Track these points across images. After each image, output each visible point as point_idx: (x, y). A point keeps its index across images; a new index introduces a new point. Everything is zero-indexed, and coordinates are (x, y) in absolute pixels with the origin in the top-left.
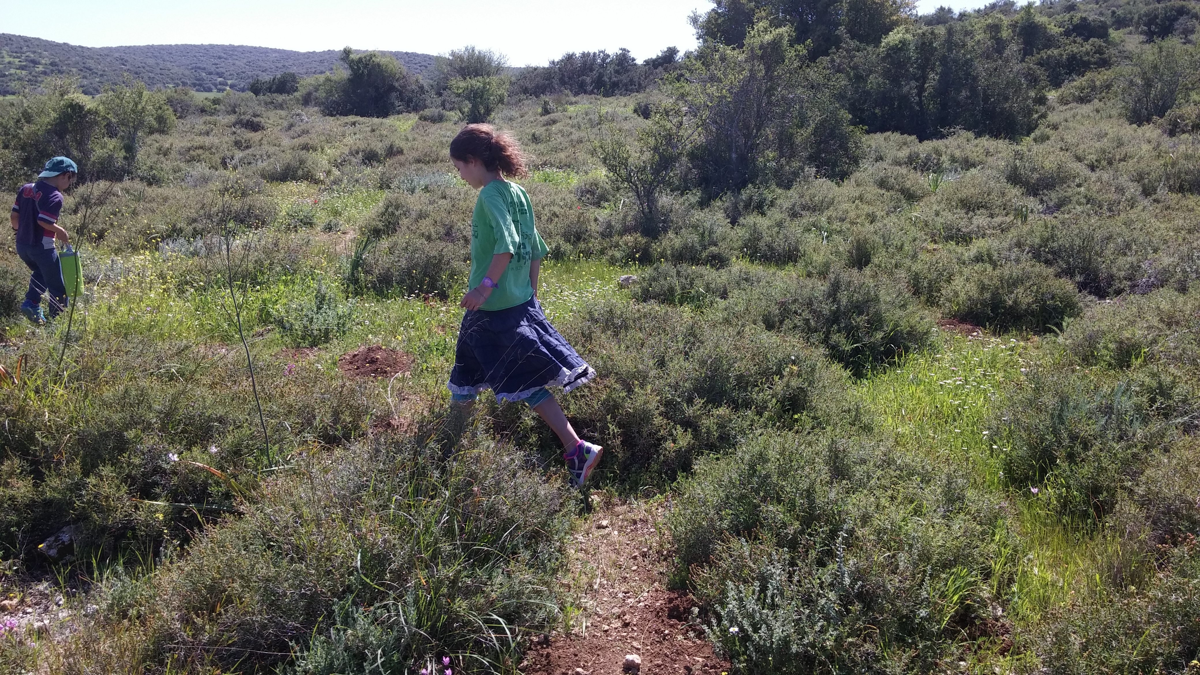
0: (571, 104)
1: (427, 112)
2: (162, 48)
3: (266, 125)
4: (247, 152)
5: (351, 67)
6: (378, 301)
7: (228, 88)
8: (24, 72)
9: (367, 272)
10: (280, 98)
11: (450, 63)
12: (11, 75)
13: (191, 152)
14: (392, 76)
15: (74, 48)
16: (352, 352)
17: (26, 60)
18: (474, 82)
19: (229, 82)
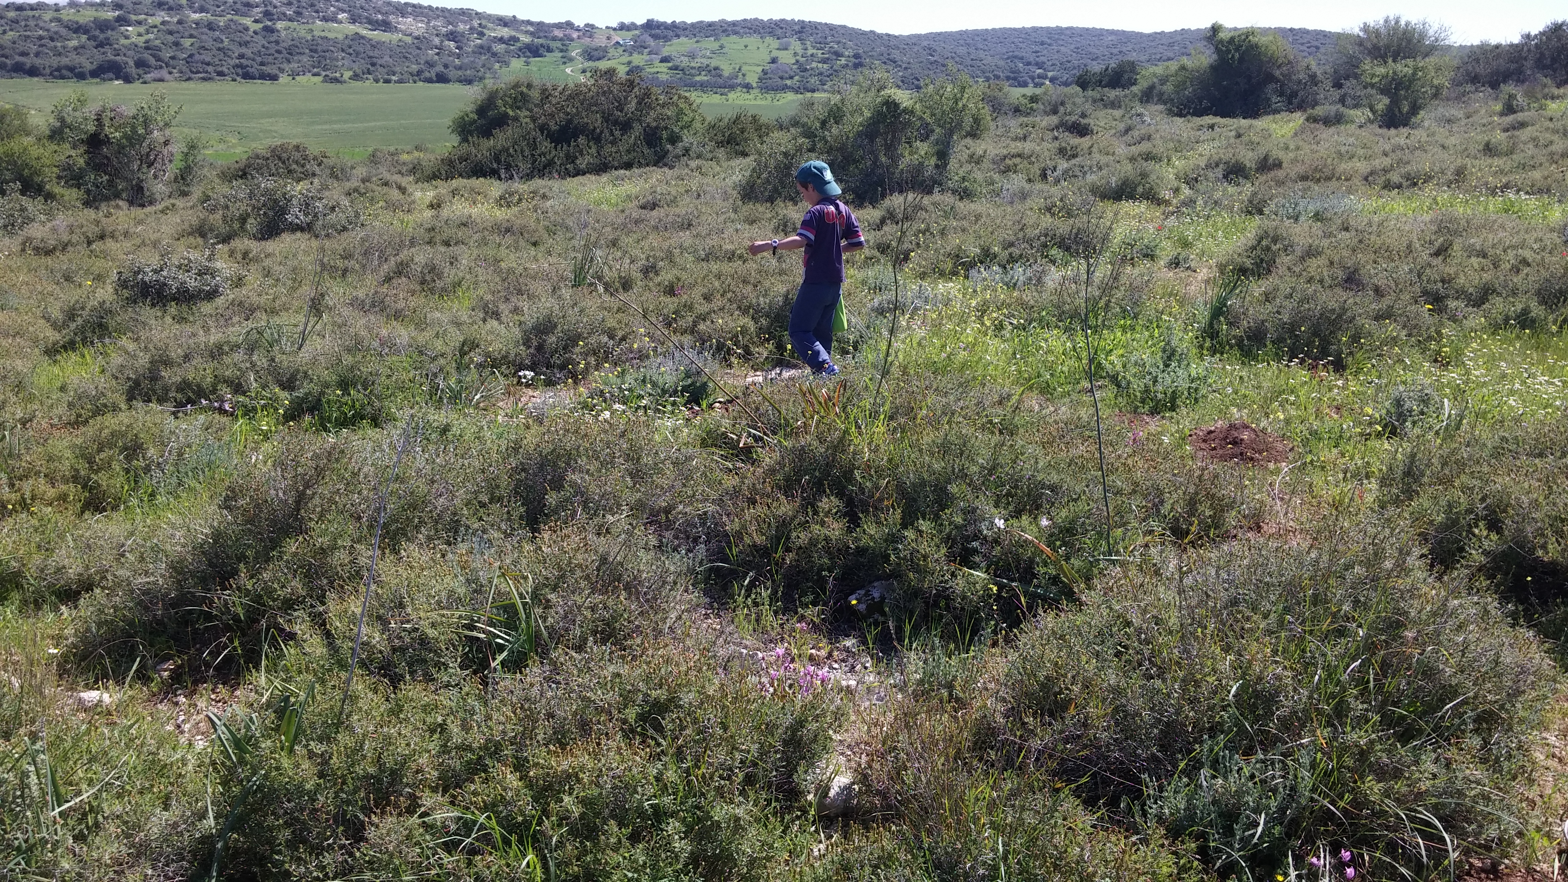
0: (1553, 98)
1: (1319, 111)
2: (976, 33)
3: (1095, 129)
4: (1073, 161)
5: (1218, 50)
6: (1243, 363)
7: (1048, 83)
8: (825, 66)
9: (1230, 324)
10: (1113, 94)
11: (1359, 42)
12: (812, 69)
13: (1008, 161)
14: (1273, 61)
15: (880, 36)
16: (1206, 427)
17: (829, 52)
18: (1399, 67)
19: (1050, 74)
